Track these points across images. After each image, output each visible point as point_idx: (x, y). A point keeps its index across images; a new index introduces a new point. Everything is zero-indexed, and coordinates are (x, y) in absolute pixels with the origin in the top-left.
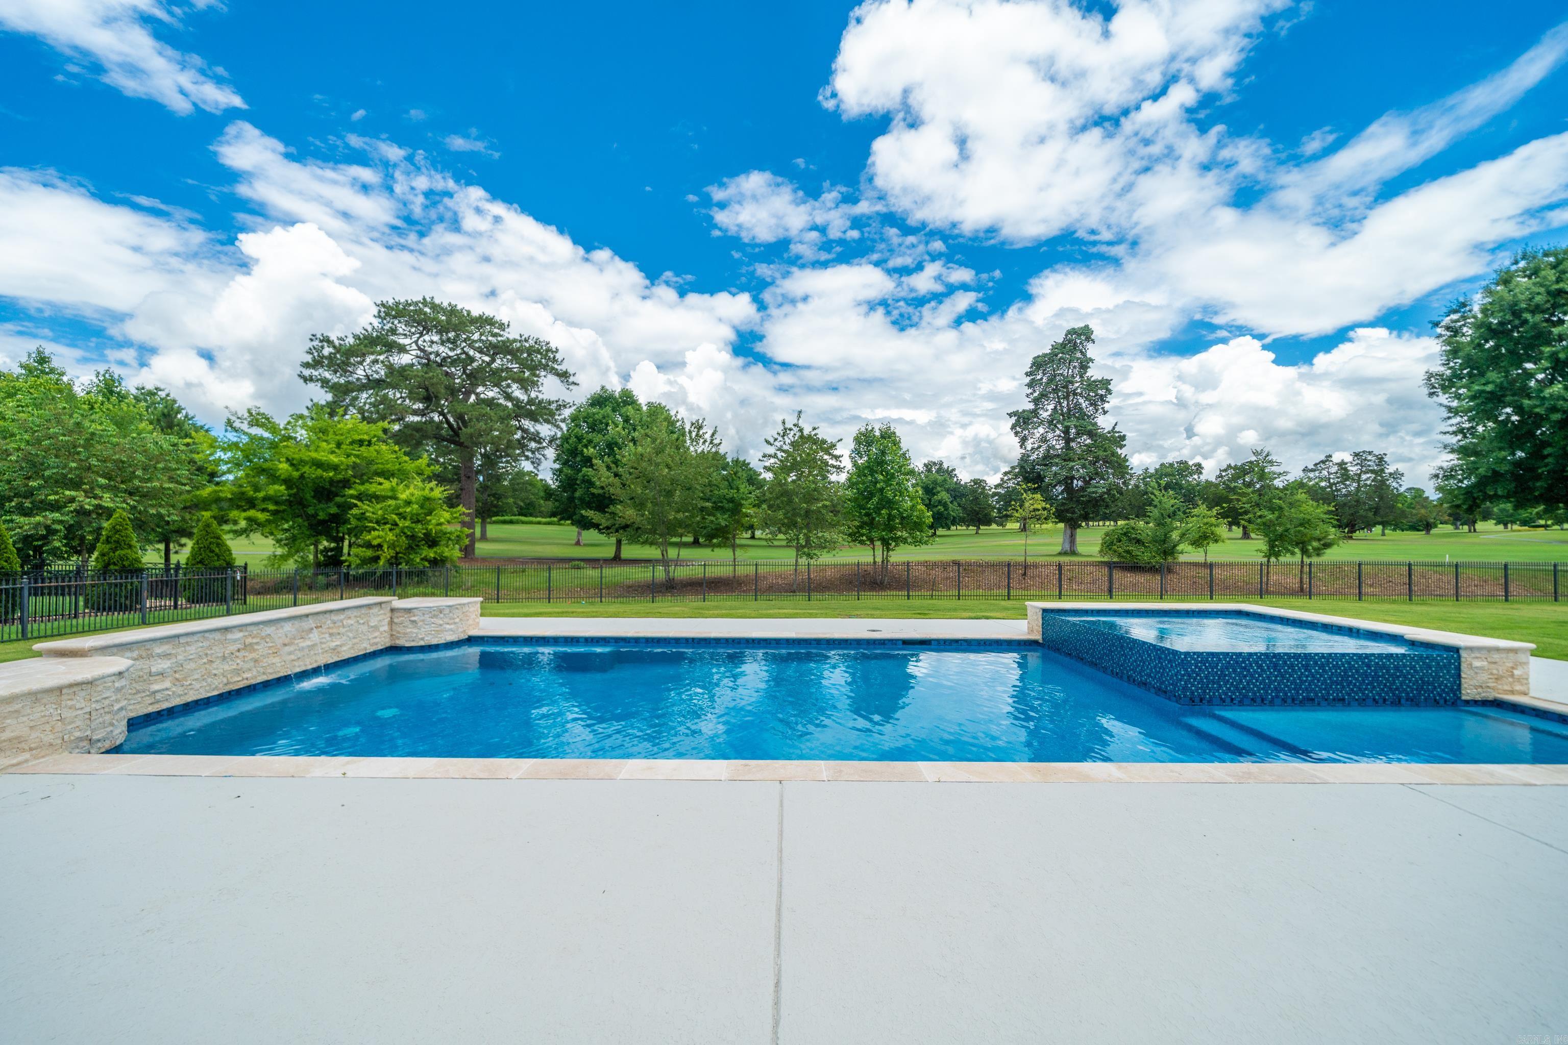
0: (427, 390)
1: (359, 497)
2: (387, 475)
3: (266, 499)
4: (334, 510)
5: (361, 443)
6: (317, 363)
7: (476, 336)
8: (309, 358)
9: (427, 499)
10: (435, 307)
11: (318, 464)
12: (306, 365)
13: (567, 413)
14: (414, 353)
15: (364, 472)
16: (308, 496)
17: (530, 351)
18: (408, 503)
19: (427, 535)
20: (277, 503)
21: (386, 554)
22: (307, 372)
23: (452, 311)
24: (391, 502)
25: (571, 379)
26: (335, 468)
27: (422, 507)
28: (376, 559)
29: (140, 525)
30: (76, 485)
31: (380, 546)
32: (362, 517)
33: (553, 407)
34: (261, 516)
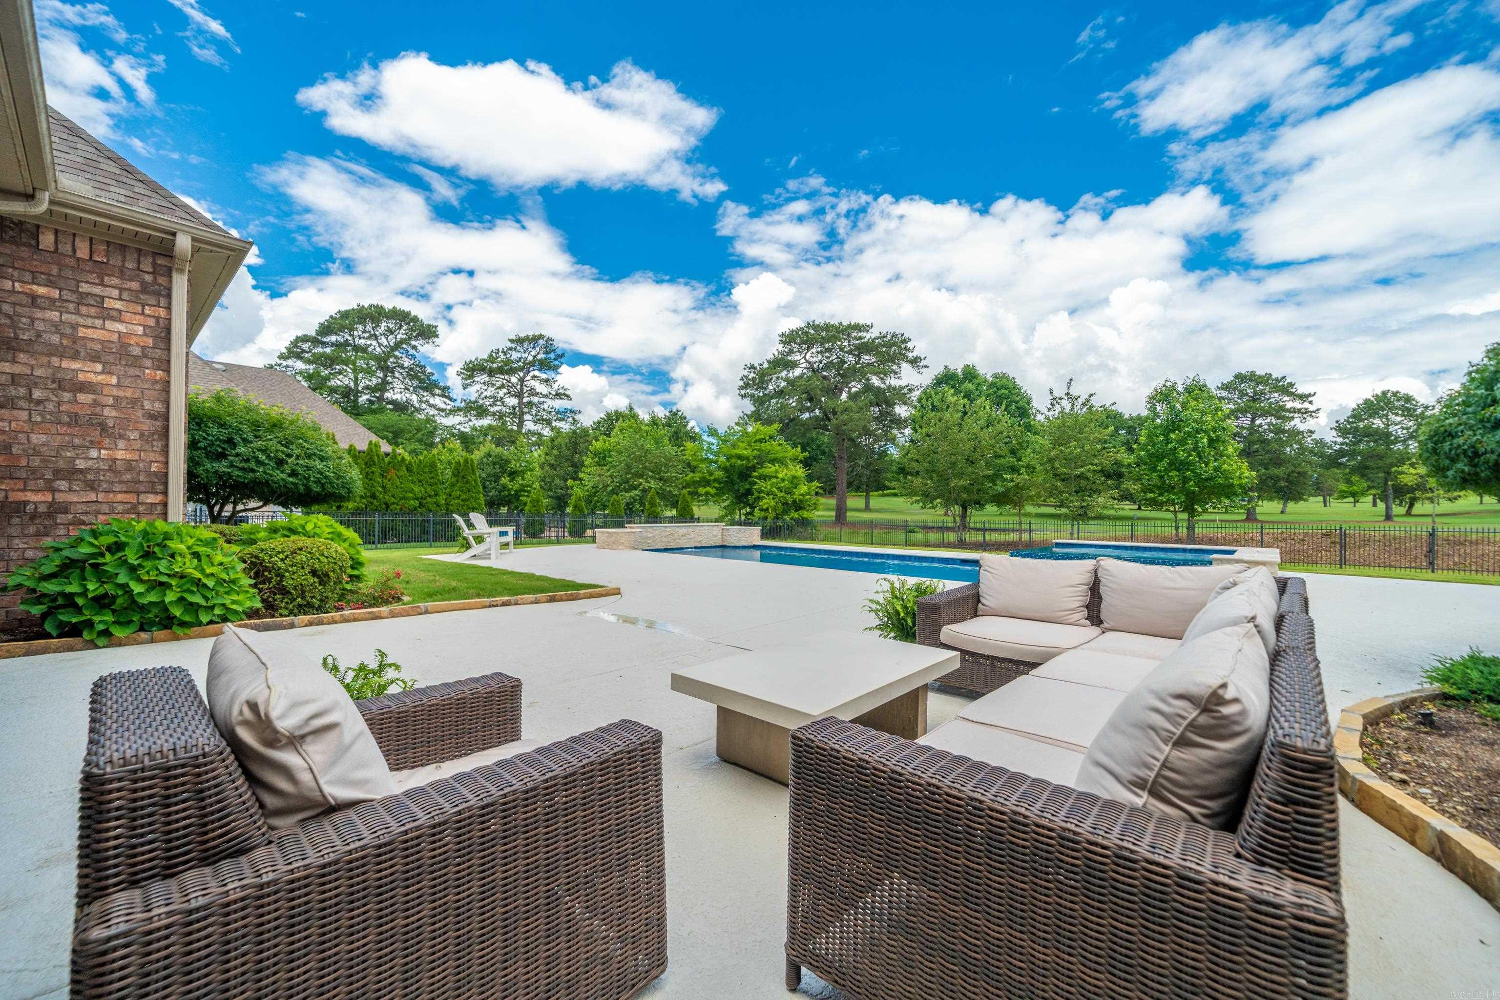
0: (807, 392)
1: (759, 478)
2: (773, 461)
3: (715, 480)
4: (747, 486)
5: (760, 441)
6: (746, 386)
7: (846, 344)
8: (741, 383)
9: (794, 477)
10: (816, 327)
11: (740, 457)
12: (741, 388)
13: (917, 394)
14: (804, 365)
15: (762, 459)
16: (735, 478)
17: (889, 345)
18: (783, 480)
19: (794, 501)
20: (720, 483)
21: (771, 515)
22: (743, 392)
23: (827, 327)
24: (774, 480)
25: (923, 363)
26: (747, 459)
27: (792, 483)
28: (766, 518)
29: (663, 496)
30: (641, 477)
31: (767, 509)
32: (761, 491)
33: (906, 390)
34: (712, 491)
